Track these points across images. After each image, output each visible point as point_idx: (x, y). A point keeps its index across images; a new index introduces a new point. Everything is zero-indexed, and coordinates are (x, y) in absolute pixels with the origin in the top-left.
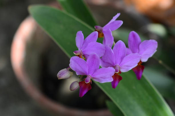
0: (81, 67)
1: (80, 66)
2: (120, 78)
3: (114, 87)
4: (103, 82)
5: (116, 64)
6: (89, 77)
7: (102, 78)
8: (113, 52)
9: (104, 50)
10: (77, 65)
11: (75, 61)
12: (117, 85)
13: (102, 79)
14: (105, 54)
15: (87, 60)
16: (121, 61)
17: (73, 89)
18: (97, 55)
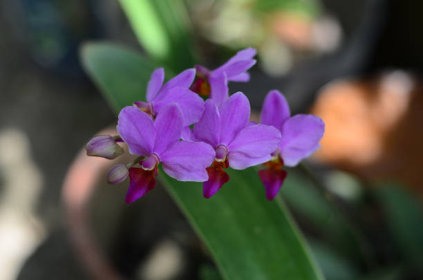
0: (140, 133)
1: (138, 130)
2: (225, 178)
3: (207, 194)
4: (184, 179)
5: (220, 142)
6: (153, 157)
7: (183, 168)
8: (218, 113)
9: (201, 109)
10: (133, 127)
11: (129, 116)
12: (214, 193)
13: (184, 172)
14: (201, 120)
15: (156, 119)
16: (234, 138)
17: (111, 180)
18: (180, 110)
